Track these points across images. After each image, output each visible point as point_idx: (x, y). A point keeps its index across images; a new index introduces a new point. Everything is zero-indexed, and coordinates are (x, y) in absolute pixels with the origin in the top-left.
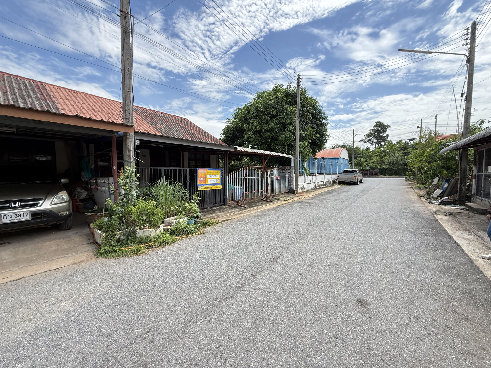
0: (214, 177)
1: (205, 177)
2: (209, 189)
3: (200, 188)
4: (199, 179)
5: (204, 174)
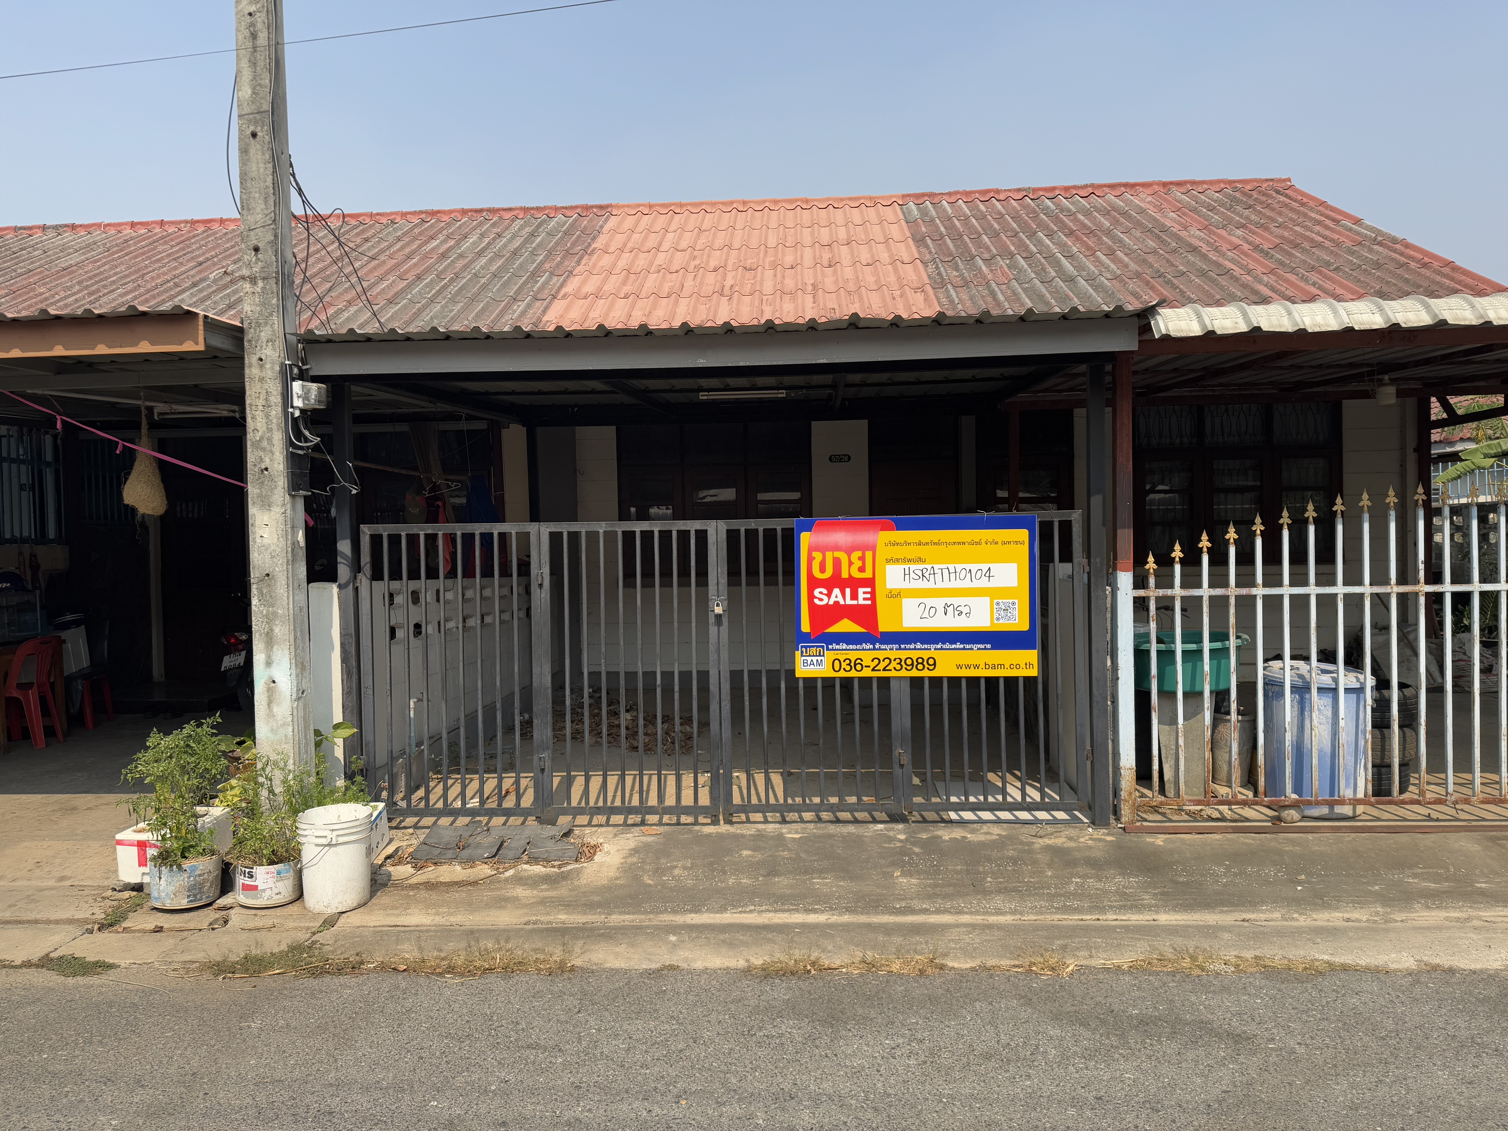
0: (967, 584)
1: (870, 583)
2: (904, 673)
3: (819, 663)
4: (811, 597)
5: (862, 559)
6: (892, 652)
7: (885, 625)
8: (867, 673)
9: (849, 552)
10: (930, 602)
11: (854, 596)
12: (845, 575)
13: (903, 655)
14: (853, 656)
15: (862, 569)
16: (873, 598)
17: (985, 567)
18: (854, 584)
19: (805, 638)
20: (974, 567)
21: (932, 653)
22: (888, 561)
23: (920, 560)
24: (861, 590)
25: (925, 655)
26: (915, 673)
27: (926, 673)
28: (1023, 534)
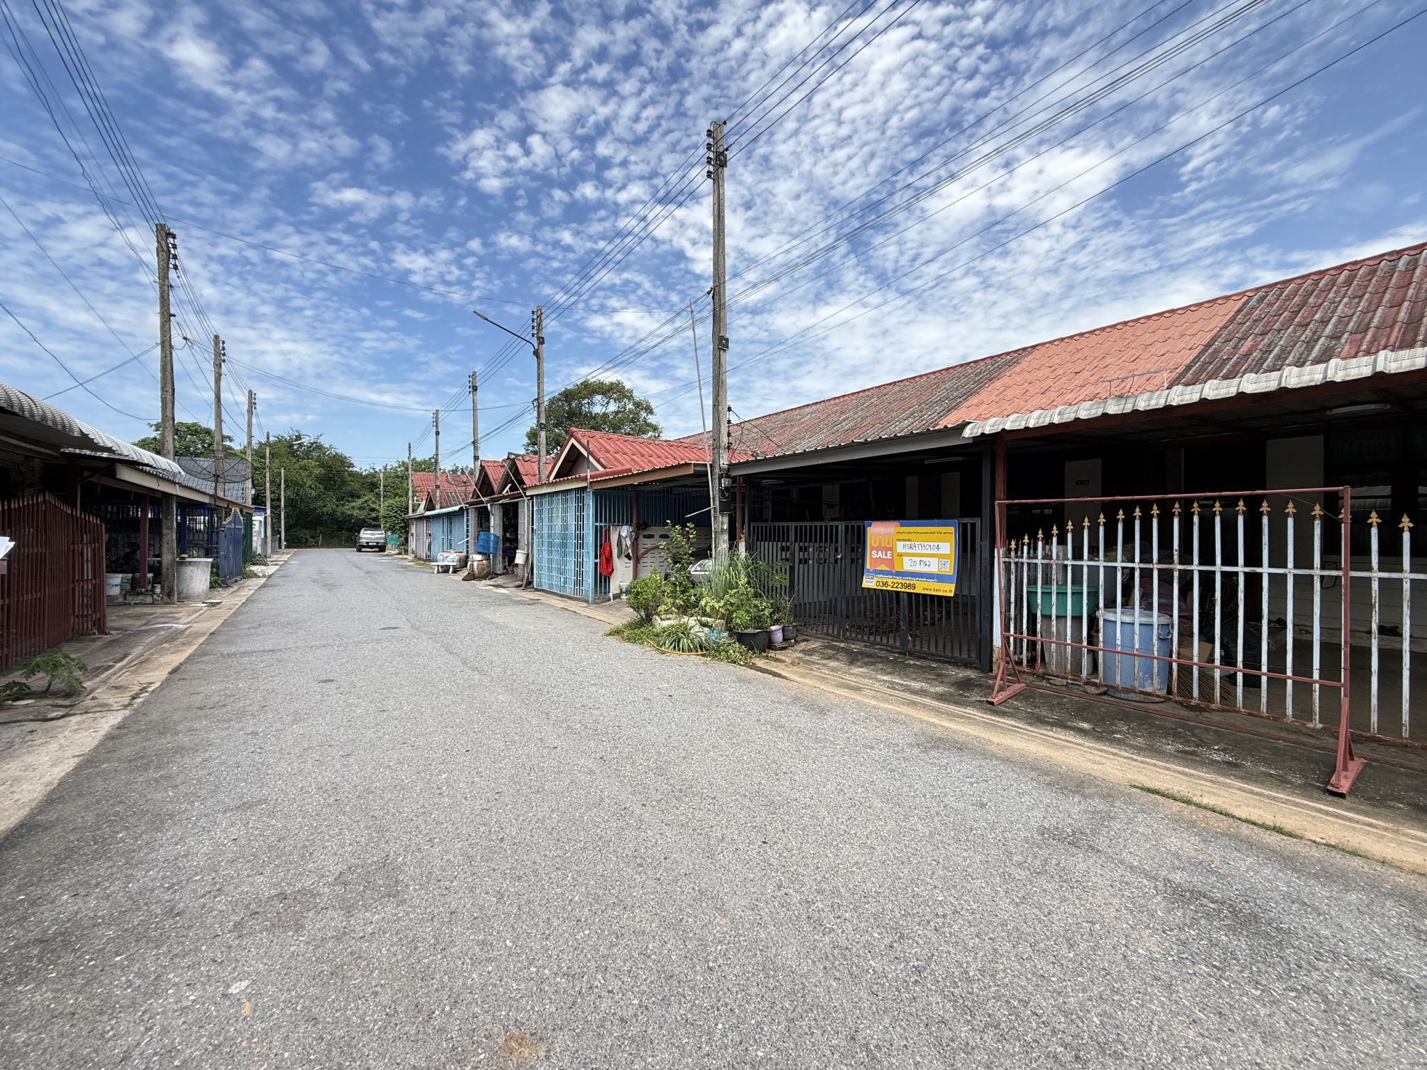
0: (929, 552)
1: (891, 549)
2: (903, 590)
3: (872, 582)
4: (871, 554)
5: (889, 539)
6: (899, 580)
7: (897, 569)
8: (889, 588)
9: (885, 535)
10: (914, 559)
11: (886, 555)
12: (883, 545)
13: (904, 582)
14: (885, 580)
15: (889, 543)
16: (893, 556)
17: (936, 544)
19: (867, 571)
20: (932, 544)
21: (916, 582)
22: (898, 540)
23: (910, 540)
24: (889, 552)
25: (913, 582)
26: (907, 590)
27: (911, 591)
28: (952, 529)
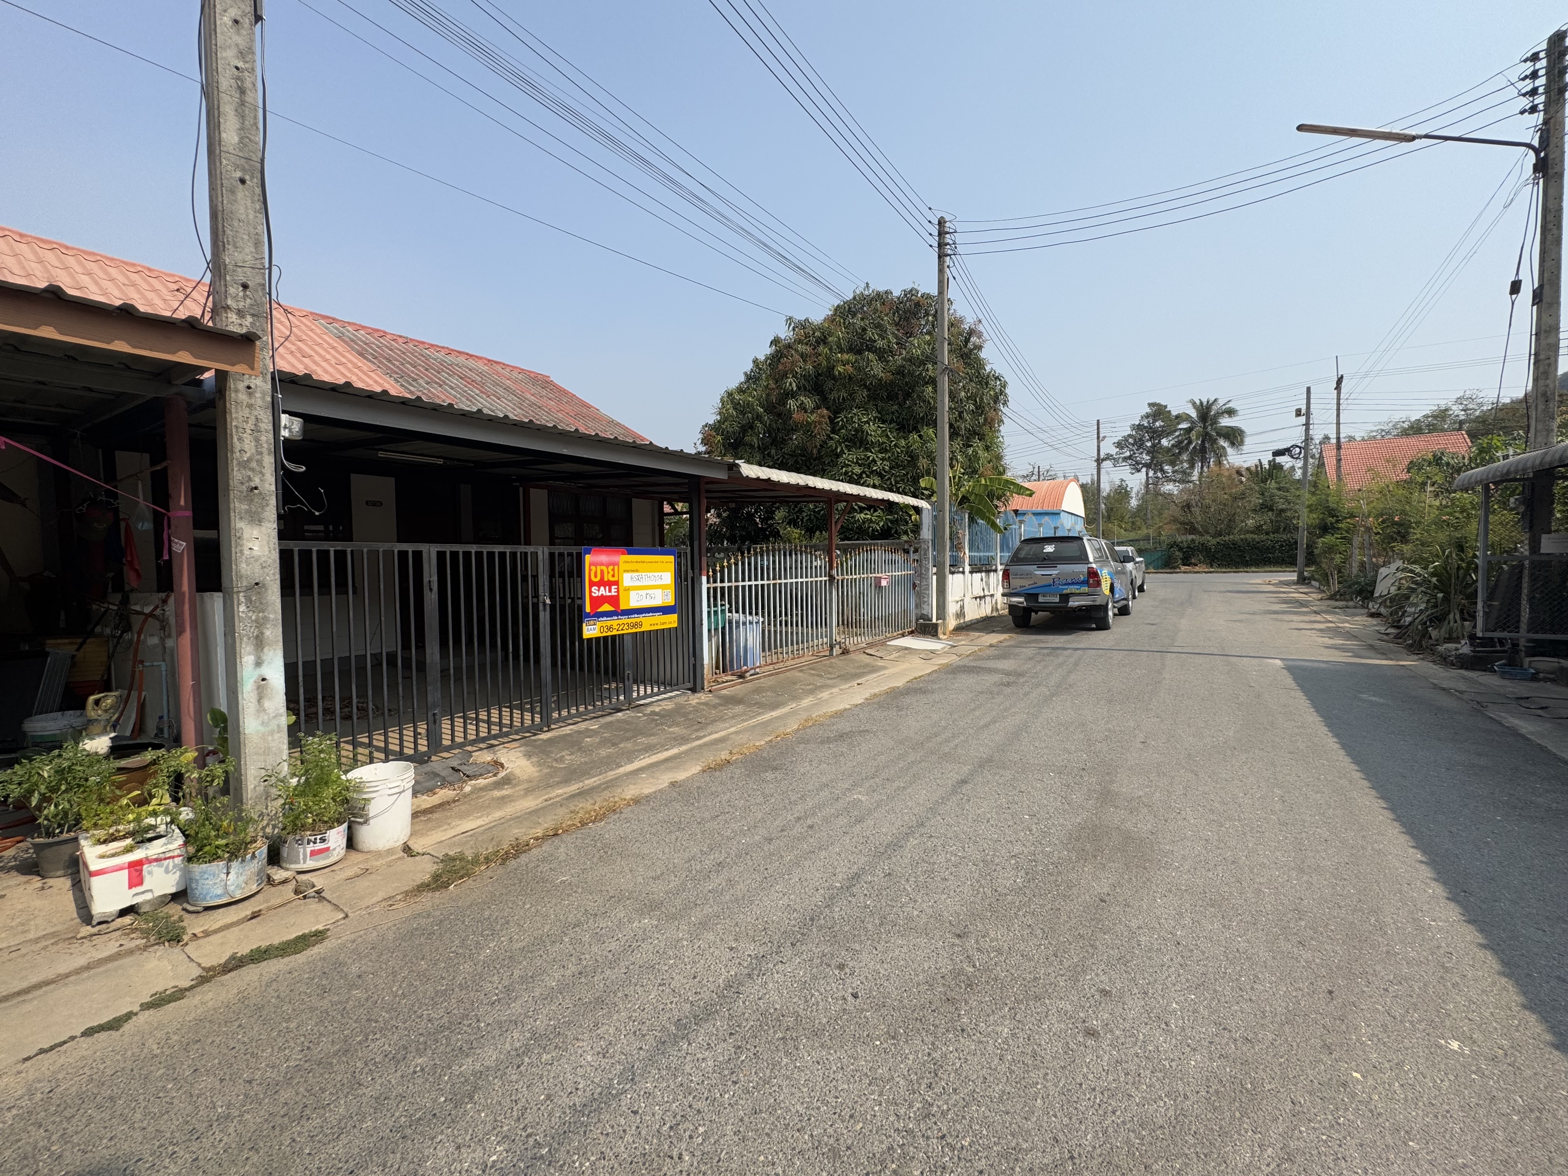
0: (654, 583)
1: (616, 583)
2: (630, 631)
3: (594, 629)
4: (591, 592)
5: (613, 570)
6: (625, 620)
7: (623, 607)
8: (615, 633)
9: (607, 566)
10: (640, 592)
11: (610, 591)
12: (606, 579)
13: (629, 621)
14: (609, 623)
15: (613, 576)
16: (618, 592)
17: (660, 574)
18: (610, 584)
19: (588, 615)
20: (656, 574)
21: (641, 619)
22: (625, 571)
23: (637, 571)
24: (613, 587)
25: (638, 620)
26: (634, 630)
27: (638, 630)
28: (671, 558)
